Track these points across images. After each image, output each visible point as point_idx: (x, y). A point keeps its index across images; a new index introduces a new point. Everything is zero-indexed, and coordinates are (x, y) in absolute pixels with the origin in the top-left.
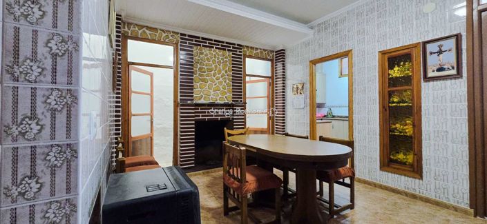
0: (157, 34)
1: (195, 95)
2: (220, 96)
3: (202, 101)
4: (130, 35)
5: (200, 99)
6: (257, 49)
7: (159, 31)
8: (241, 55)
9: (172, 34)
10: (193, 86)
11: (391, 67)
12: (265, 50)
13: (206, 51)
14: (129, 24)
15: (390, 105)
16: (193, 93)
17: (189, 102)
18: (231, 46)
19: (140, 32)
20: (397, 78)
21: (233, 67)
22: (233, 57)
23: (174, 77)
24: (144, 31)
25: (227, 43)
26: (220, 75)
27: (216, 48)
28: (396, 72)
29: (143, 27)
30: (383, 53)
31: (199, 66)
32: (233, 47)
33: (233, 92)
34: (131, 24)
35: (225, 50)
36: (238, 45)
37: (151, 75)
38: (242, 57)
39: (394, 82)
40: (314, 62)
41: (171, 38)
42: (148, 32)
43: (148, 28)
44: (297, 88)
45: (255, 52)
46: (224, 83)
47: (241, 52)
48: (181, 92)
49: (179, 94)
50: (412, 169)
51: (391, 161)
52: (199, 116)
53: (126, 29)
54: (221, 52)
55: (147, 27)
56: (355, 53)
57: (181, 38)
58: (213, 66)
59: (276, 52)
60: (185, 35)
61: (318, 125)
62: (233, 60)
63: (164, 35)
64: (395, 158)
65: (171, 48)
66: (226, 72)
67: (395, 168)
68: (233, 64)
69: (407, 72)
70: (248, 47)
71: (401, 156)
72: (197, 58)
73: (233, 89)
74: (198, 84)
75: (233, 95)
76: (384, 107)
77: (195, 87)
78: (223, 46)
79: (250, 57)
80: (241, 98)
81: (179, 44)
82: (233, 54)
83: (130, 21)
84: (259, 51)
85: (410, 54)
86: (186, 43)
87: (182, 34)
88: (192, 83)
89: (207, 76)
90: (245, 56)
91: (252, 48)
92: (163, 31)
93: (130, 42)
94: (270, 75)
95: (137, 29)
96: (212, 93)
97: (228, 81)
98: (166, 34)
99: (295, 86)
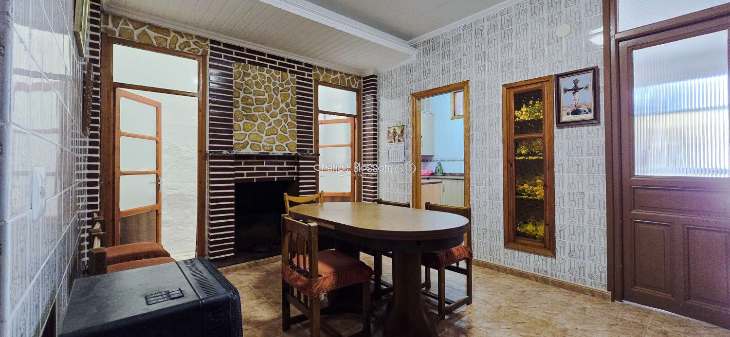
0: (169, 39)
1: (234, 142)
2: (278, 143)
3: (248, 151)
4: (117, 36)
5: (244, 147)
6: (335, 72)
7: (172, 34)
8: (311, 81)
9: (195, 40)
10: (231, 126)
11: (518, 107)
12: (348, 75)
13: (254, 71)
14: (116, 18)
15: (517, 158)
16: (231, 137)
17: (225, 152)
18: (296, 65)
19: (137, 32)
20: (525, 122)
21: (298, 98)
22: (298, 83)
23: (199, 110)
24: (144, 31)
25: (289, 60)
26: (277, 111)
27: (271, 67)
28: (524, 114)
29: (143, 24)
30: (508, 87)
31: (242, 94)
32: (298, 68)
33: (298, 137)
34: (121, 18)
35: (285, 71)
36: (306, 65)
37: (158, 106)
38: (313, 84)
39: (521, 127)
40: (418, 96)
41: (193, 46)
42: (152, 34)
43: (152, 27)
44: (395, 133)
45: (332, 77)
46: (283, 123)
47: (311, 76)
48: (210, 136)
49: (208, 139)
50: (542, 245)
51: (518, 234)
52: (242, 175)
53: (110, 26)
54: (279, 75)
55: (149, 24)
56: (472, 85)
57: (212, 48)
58: (266, 95)
59: (364, 78)
60: (218, 43)
61: (423, 186)
62: (298, 88)
63: (181, 40)
64: (523, 230)
65: (194, 64)
66: (287, 105)
67: (522, 244)
68: (298, 93)
69: (537, 114)
70: (321, 69)
71: (530, 228)
72: (238, 81)
73: (298, 132)
74: (241, 124)
75: (298, 141)
76: (508, 161)
77: (236, 127)
78: (283, 65)
79: (325, 84)
80: (311, 147)
81: (208, 57)
82: (298, 78)
83: (119, 13)
84: (338, 75)
85: (541, 90)
86: (220, 56)
87: (212, 42)
88: (231, 121)
89: (256, 110)
90: (318, 82)
91: (328, 70)
92: (179, 33)
93: (116, 48)
94: (355, 113)
95: (131, 27)
96: (265, 138)
97: (289, 120)
98: (185, 39)
99: (392, 131)
